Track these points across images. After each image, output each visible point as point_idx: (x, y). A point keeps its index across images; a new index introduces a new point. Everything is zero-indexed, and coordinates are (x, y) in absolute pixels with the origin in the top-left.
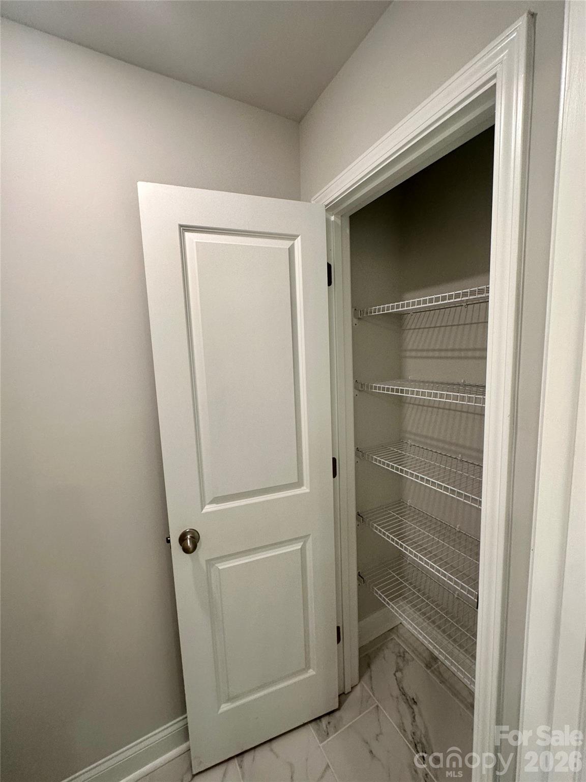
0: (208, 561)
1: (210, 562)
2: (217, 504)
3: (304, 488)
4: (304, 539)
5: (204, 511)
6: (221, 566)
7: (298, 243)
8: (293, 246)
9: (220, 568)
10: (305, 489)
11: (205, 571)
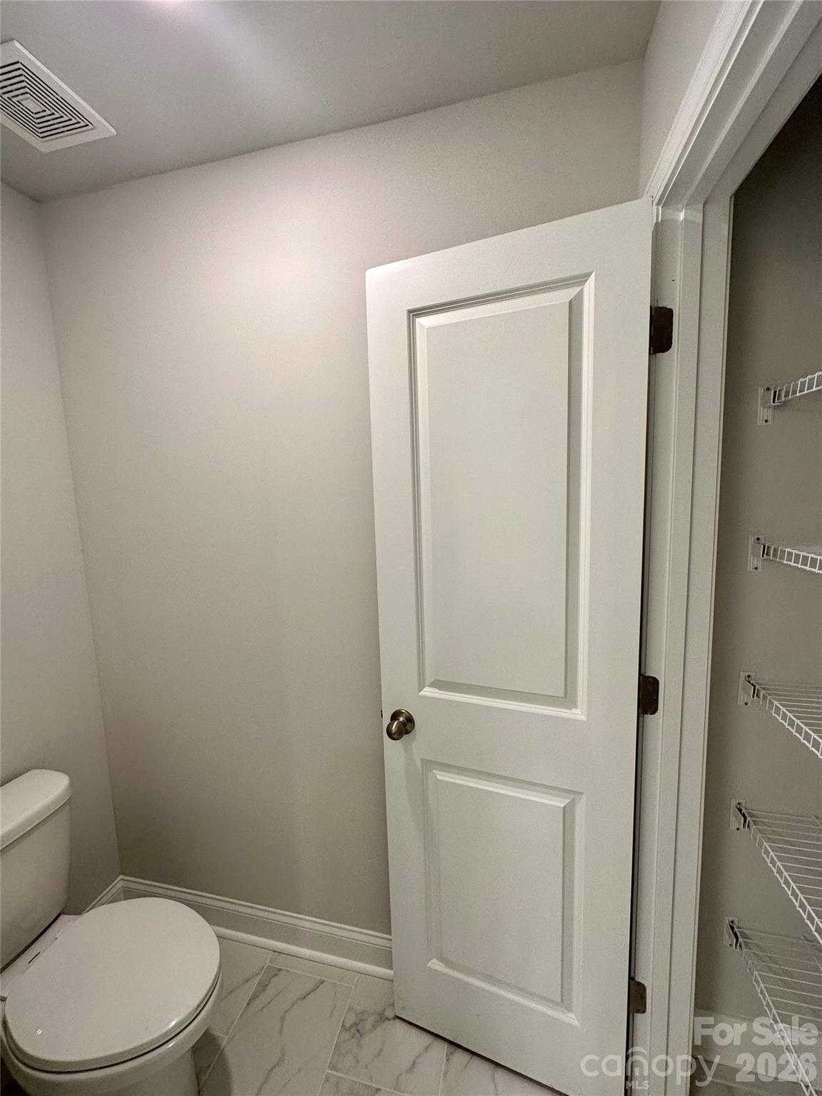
0: (424, 762)
1: (428, 764)
2: (439, 690)
3: (578, 711)
4: (573, 796)
5: (422, 693)
6: (442, 776)
7: (589, 287)
8: (580, 296)
9: (439, 777)
10: (578, 714)
11: (420, 772)
